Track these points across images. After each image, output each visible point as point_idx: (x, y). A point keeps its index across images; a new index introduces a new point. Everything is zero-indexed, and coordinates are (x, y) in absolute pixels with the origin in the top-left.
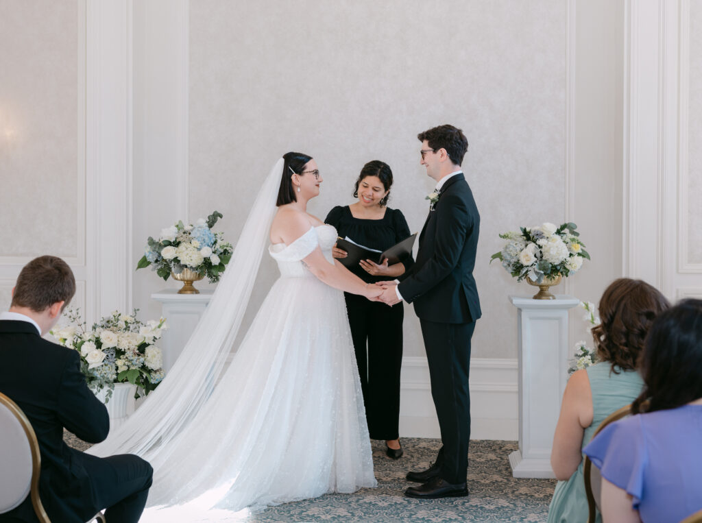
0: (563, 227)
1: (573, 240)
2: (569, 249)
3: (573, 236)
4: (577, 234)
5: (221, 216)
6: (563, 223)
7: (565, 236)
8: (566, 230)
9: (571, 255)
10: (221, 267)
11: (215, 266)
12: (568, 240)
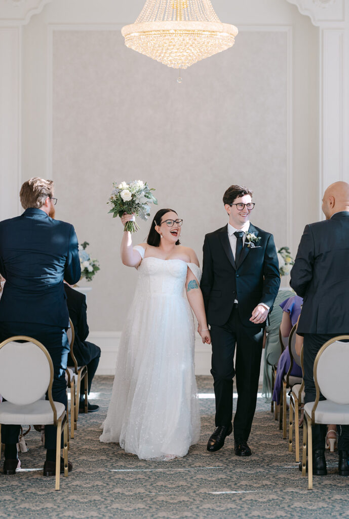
0: (282, 249)
1: (287, 256)
2: (285, 261)
3: (287, 254)
4: (289, 253)
5: (88, 244)
6: (281, 247)
7: (282, 254)
8: (283, 251)
9: (286, 264)
10: (93, 273)
11: (90, 272)
12: (284, 256)
